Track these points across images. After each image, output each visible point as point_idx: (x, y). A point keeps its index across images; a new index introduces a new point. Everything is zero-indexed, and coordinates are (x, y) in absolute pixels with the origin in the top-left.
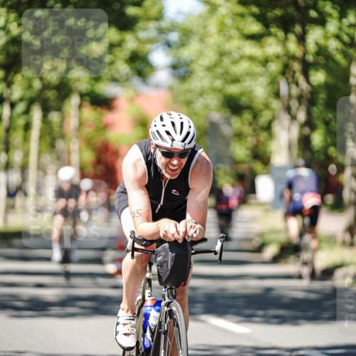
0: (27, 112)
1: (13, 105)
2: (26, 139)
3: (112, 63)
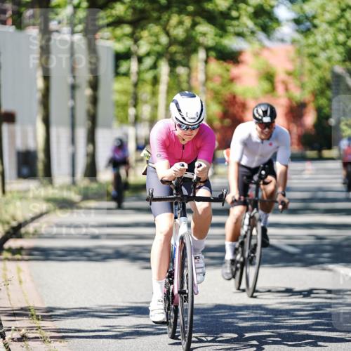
0: (154, 66)
1: (140, 60)
2: (154, 94)
3: (237, 18)
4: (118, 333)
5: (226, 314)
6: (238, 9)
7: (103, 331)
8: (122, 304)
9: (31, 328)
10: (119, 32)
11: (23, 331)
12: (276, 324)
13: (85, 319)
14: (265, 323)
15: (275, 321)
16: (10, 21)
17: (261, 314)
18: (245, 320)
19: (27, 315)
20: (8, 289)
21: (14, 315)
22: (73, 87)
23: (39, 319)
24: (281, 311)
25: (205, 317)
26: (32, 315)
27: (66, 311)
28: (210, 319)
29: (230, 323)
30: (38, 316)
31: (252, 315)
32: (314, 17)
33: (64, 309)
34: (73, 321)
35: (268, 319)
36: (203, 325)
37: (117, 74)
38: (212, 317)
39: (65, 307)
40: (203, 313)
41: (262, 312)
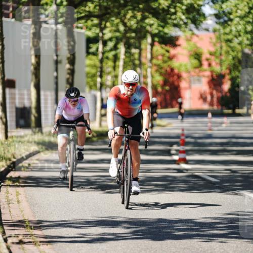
0: (115, 48)
1: (105, 44)
2: (114, 68)
3: (175, 13)
4: (89, 239)
5: (167, 226)
6: (175, 7)
7: (78, 237)
8: (92, 219)
9: (26, 235)
10: (89, 23)
11: (21, 237)
12: (202, 233)
13: (65, 229)
14: (194, 233)
15: (201, 231)
16: (11, 15)
17: (191, 226)
18: (180, 230)
19: (23, 226)
20: (9, 207)
21: (14, 226)
22: (57, 62)
23: (31, 229)
24: (206, 224)
25: (151, 228)
26: (27, 226)
27: (51, 223)
28: (154, 230)
29: (169, 232)
30: (31, 226)
31: (185, 227)
32: (230, 14)
33: (50, 222)
34: (56, 230)
35: (196, 230)
36: (150, 234)
37: (88, 53)
38: (156, 228)
39: (51, 220)
40: (149, 225)
41: (192, 224)
